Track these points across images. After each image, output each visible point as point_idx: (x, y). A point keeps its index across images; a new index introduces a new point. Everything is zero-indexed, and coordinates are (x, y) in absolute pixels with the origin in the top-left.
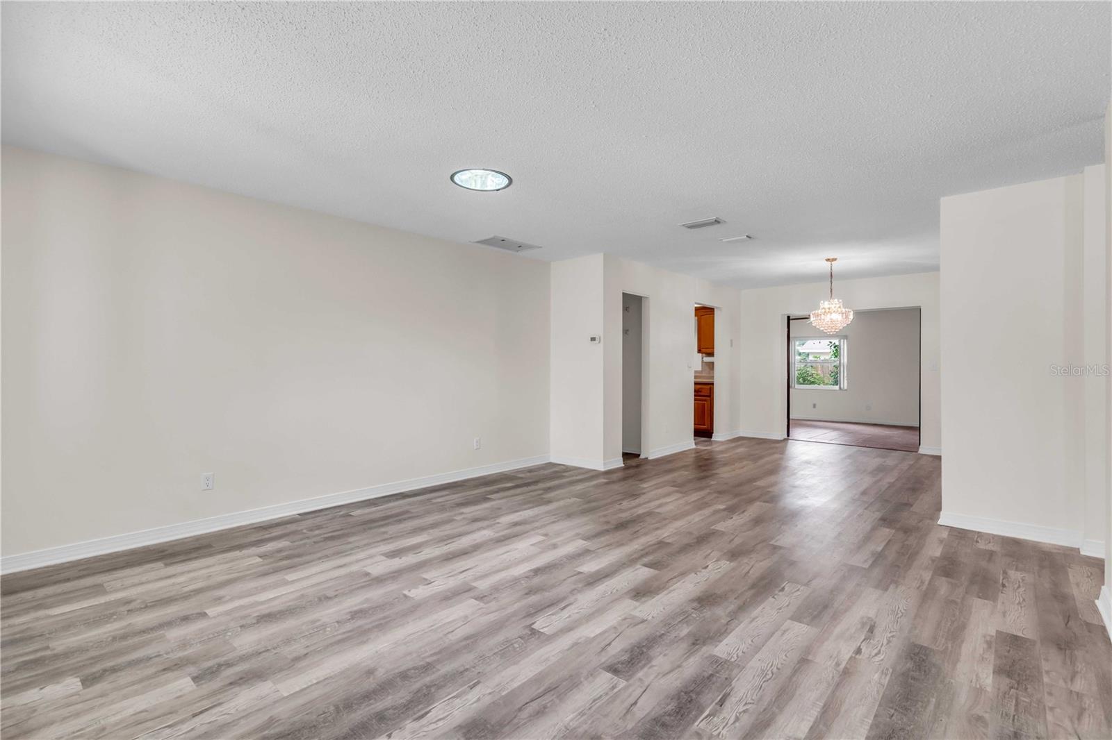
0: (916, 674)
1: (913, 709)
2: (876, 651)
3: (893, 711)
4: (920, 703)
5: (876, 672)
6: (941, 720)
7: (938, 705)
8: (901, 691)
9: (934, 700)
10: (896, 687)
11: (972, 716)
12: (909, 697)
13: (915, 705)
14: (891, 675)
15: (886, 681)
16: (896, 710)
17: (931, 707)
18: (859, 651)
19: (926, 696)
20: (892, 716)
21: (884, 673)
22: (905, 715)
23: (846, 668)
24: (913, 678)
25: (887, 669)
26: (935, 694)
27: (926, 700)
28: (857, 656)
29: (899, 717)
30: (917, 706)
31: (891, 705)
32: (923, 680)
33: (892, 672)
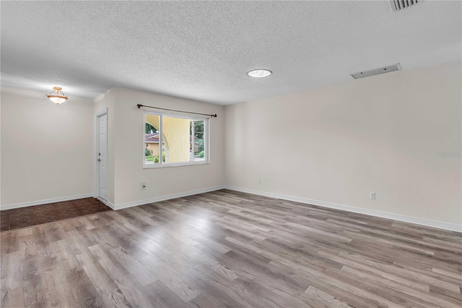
0: (91, 302)
1: (80, 289)
2: (115, 297)
3: (85, 283)
4: (79, 292)
5: (104, 289)
6: (68, 293)
7: (73, 297)
8: (89, 290)
9: (76, 297)
10: (92, 291)
11: (59, 304)
12: (85, 291)
13: (80, 290)
14: (98, 293)
15: (97, 289)
16: (85, 284)
17: (75, 294)
18: (119, 291)
19: (80, 296)
20: (84, 282)
21: (101, 291)
22: (81, 285)
23: (114, 282)
24: (90, 299)
25: (102, 294)
26: (77, 300)
27: (79, 295)
28: (117, 289)
29: (82, 283)
30: (80, 291)
31: (87, 284)
32: (86, 302)
33: (99, 294)
